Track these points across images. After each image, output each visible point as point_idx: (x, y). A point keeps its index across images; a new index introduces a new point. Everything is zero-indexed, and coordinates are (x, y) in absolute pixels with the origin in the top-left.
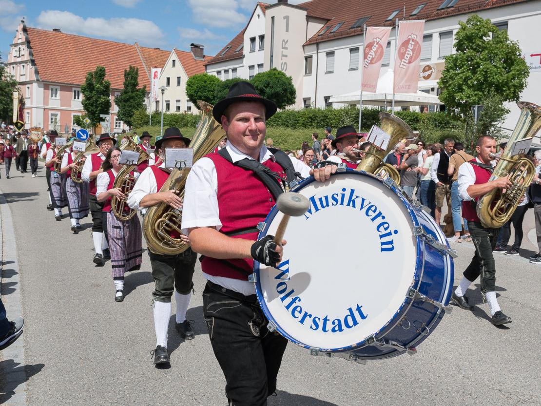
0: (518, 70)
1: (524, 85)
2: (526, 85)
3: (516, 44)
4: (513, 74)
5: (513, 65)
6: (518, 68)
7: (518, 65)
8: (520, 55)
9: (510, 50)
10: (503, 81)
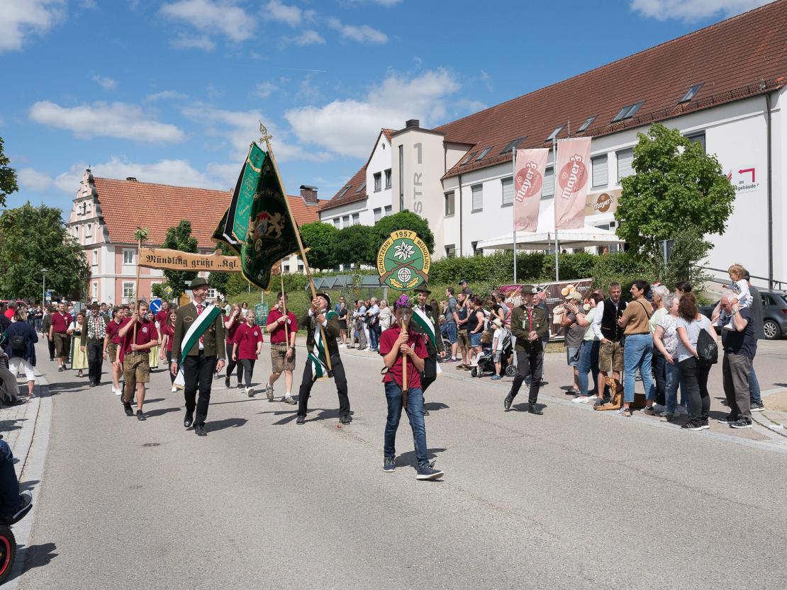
0: (718, 192)
1: (729, 211)
2: (731, 210)
3: (714, 158)
4: (712, 197)
5: (712, 186)
6: (719, 189)
7: (718, 185)
8: (720, 172)
9: (705, 167)
10: (699, 207)
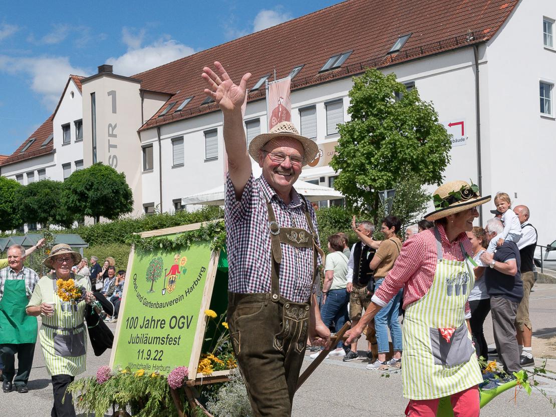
0: (436, 141)
1: (447, 160)
2: (448, 160)
3: (430, 105)
4: (429, 146)
5: (429, 134)
6: (436, 138)
7: (435, 133)
8: (436, 120)
9: (422, 115)
10: (418, 157)
